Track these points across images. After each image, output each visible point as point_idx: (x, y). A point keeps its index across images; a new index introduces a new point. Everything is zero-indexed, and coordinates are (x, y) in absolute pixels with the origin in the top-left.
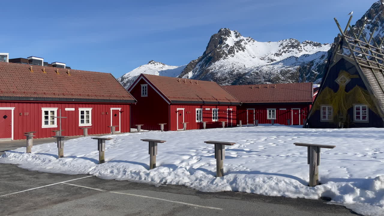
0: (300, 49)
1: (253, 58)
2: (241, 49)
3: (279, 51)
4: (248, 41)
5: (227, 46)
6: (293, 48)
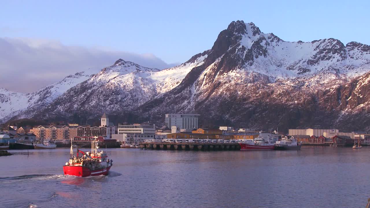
0: (343, 55)
1: (279, 66)
2: (261, 52)
3: (313, 57)
4: (270, 40)
5: (244, 48)
6: (333, 53)
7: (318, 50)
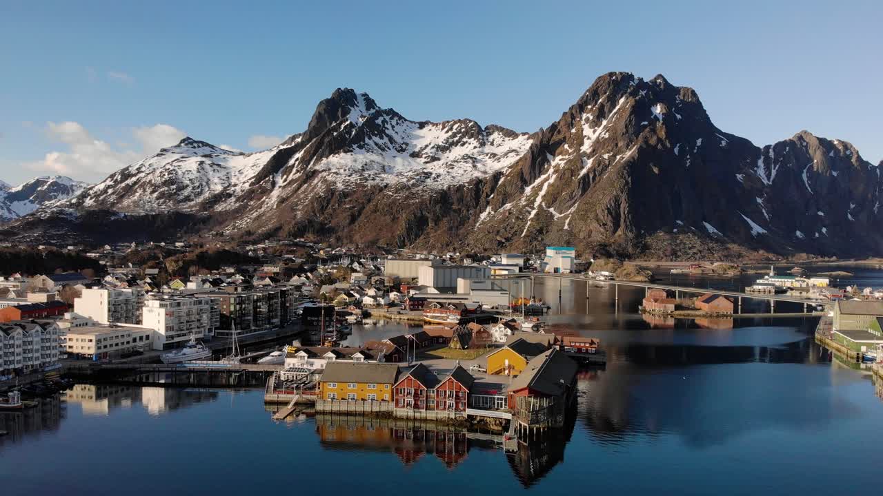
0: (481, 141)
2: (376, 132)
3: (445, 142)
4: (389, 116)
5: (352, 125)
6: (470, 138)
7: (450, 133)
